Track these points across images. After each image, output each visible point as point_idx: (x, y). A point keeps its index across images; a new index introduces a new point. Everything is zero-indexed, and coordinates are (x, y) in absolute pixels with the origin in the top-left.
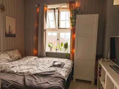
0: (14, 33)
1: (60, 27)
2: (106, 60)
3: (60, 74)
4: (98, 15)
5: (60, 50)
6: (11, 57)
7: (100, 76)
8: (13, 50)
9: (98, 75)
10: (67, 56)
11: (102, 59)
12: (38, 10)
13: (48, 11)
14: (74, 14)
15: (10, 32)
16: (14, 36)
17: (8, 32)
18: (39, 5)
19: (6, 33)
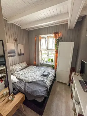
0: (23, 53)
1: (48, 49)
2: (77, 74)
3: (46, 83)
4: (74, 43)
5: (48, 62)
6: (22, 67)
7: (72, 83)
8: (23, 62)
9: (71, 83)
10: (53, 67)
11: (74, 73)
12: (36, 39)
13: (41, 39)
14: (57, 41)
15: (21, 53)
16: (23, 54)
17: (20, 53)
18: (36, 36)
19: (19, 54)
